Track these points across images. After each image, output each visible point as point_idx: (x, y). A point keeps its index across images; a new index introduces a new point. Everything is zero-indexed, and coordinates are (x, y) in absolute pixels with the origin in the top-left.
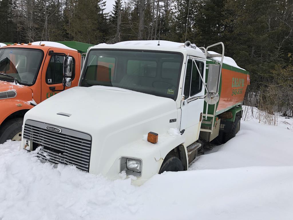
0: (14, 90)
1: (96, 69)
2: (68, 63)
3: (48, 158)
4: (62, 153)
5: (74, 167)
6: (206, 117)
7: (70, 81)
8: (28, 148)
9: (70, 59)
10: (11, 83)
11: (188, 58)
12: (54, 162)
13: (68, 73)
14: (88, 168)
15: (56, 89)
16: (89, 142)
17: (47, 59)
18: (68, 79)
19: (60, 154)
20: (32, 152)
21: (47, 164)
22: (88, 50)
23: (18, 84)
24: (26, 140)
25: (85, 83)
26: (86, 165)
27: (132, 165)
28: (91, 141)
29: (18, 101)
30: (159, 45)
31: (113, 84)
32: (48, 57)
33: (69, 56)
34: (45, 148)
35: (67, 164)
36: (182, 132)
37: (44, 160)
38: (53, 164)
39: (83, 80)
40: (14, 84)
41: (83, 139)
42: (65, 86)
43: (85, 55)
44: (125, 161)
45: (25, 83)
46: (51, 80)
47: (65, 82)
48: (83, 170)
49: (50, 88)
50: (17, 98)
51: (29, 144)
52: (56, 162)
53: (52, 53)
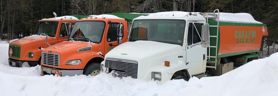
0: (91, 46)
1: (138, 30)
2: (121, 28)
3: (118, 75)
4: (124, 71)
5: (130, 77)
6: (209, 58)
7: (122, 39)
8: (107, 72)
9: (121, 25)
10: (88, 42)
11: (189, 22)
12: (120, 76)
13: (121, 35)
14: (137, 77)
15: (113, 45)
16: (136, 65)
17: (108, 26)
18: (120, 38)
19: (123, 72)
20: (109, 73)
21: (117, 78)
22: (133, 21)
23: (92, 43)
24: (106, 68)
25: (132, 40)
26: (136, 75)
27: (157, 76)
28: (137, 64)
29: (93, 52)
30: (173, 16)
31: (148, 39)
32: (108, 25)
33: (121, 24)
34: (116, 70)
35: (127, 76)
36: (187, 64)
37: (116, 76)
38: (120, 78)
39: (130, 38)
40: (90, 42)
41: (134, 64)
42: (118, 42)
43: (131, 23)
44: (154, 73)
45: (95, 42)
46: (110, 40)
47: (119, 40)
48: (134, 78)
49: (109, 44)
50: (92, 51)
51: (108, 70)
52: (122, 76)
53: (110, 23)
